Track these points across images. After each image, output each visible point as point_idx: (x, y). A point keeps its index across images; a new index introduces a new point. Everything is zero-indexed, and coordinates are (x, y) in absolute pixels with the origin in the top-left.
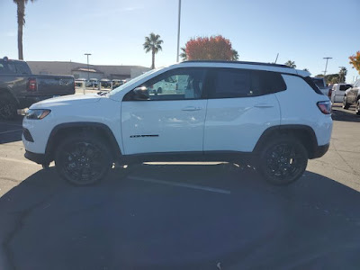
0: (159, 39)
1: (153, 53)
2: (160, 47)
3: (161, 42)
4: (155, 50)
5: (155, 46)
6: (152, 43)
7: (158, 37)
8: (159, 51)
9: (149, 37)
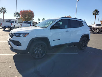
0: (5, 9)
1: (3, 14)
2: (6, 12)
3: (6, 10)
4: (4, 13)
5: (4, 11)
6: (3, 10)
7: (4, 8)
8: (6, 13)
9: (1, 8)
